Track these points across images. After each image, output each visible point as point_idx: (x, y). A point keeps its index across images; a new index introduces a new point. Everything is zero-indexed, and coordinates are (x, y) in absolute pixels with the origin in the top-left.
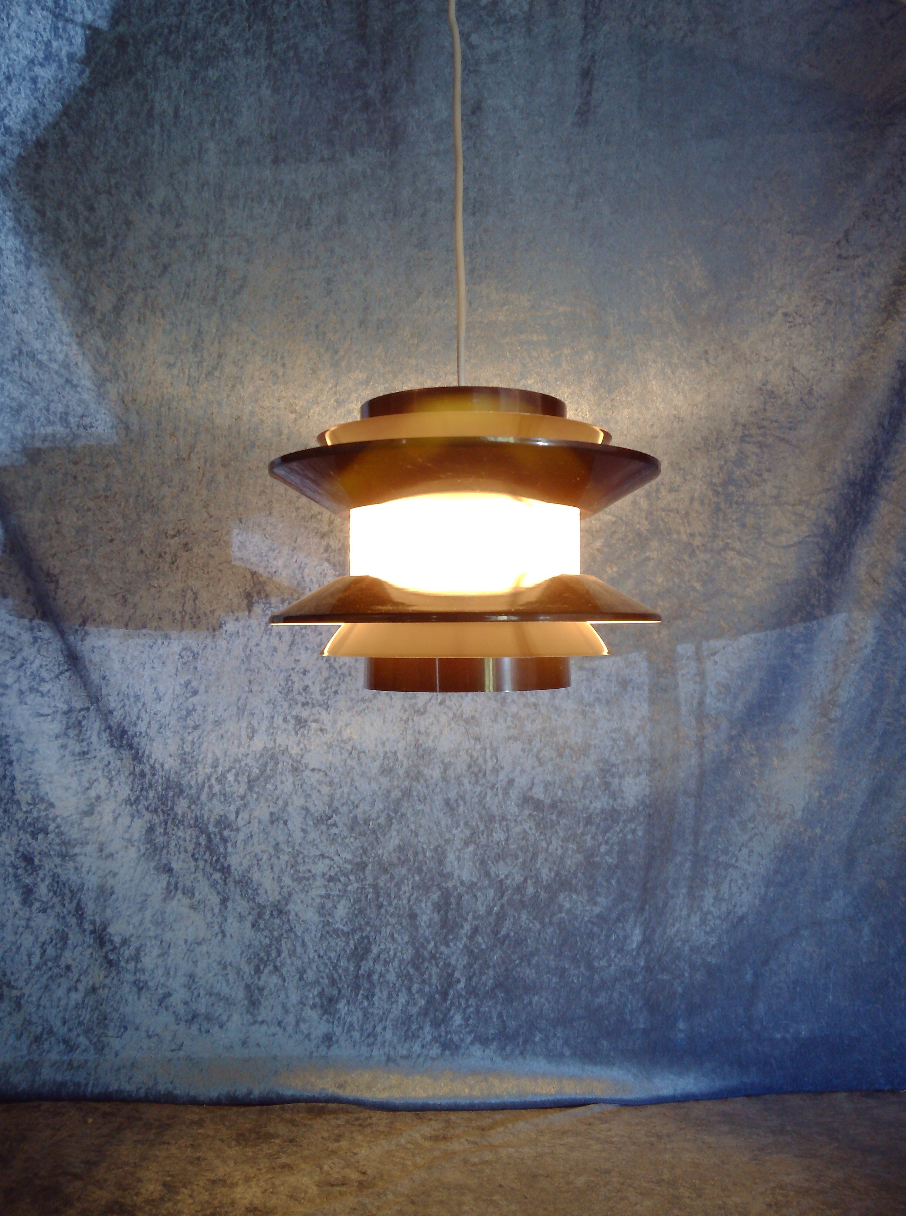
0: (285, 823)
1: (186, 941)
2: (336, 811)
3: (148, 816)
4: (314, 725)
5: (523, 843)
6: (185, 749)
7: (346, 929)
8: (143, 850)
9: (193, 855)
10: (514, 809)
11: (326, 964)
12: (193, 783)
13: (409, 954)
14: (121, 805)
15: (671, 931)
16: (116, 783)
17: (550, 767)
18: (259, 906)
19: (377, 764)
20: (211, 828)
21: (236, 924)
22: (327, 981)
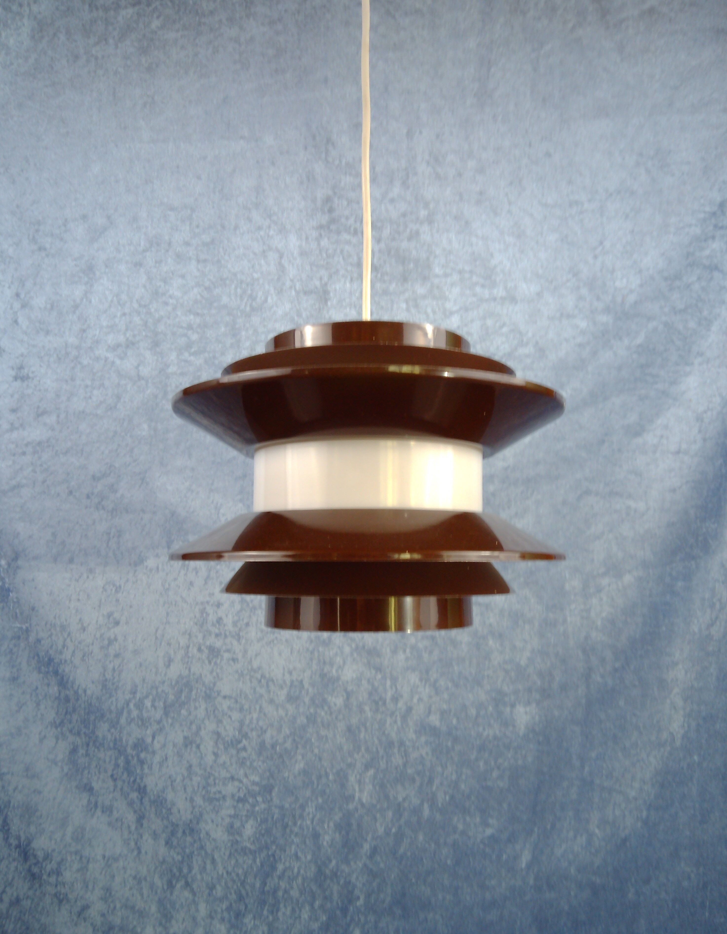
0: (198, 747)
1: (104, 857)
2: (246, 736)
3: (71, 738)
4: (226, 655)
5: (420, 768)
6: (107, 676)
7: (253, 847)
8: (66, 769)
9: (112, 776)
10: (412, 735)
11: (234, 881)
12: (113, 708)
13: (312, 870)
14: (47, 727)
15: (558, 852)
16: (42, 707)
17: (446, 696)
18: (173, 824)
19: (285, 691)
20: (129, 751)
21: (151, 841)
22: (234, 896)
